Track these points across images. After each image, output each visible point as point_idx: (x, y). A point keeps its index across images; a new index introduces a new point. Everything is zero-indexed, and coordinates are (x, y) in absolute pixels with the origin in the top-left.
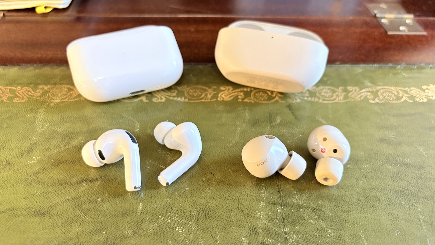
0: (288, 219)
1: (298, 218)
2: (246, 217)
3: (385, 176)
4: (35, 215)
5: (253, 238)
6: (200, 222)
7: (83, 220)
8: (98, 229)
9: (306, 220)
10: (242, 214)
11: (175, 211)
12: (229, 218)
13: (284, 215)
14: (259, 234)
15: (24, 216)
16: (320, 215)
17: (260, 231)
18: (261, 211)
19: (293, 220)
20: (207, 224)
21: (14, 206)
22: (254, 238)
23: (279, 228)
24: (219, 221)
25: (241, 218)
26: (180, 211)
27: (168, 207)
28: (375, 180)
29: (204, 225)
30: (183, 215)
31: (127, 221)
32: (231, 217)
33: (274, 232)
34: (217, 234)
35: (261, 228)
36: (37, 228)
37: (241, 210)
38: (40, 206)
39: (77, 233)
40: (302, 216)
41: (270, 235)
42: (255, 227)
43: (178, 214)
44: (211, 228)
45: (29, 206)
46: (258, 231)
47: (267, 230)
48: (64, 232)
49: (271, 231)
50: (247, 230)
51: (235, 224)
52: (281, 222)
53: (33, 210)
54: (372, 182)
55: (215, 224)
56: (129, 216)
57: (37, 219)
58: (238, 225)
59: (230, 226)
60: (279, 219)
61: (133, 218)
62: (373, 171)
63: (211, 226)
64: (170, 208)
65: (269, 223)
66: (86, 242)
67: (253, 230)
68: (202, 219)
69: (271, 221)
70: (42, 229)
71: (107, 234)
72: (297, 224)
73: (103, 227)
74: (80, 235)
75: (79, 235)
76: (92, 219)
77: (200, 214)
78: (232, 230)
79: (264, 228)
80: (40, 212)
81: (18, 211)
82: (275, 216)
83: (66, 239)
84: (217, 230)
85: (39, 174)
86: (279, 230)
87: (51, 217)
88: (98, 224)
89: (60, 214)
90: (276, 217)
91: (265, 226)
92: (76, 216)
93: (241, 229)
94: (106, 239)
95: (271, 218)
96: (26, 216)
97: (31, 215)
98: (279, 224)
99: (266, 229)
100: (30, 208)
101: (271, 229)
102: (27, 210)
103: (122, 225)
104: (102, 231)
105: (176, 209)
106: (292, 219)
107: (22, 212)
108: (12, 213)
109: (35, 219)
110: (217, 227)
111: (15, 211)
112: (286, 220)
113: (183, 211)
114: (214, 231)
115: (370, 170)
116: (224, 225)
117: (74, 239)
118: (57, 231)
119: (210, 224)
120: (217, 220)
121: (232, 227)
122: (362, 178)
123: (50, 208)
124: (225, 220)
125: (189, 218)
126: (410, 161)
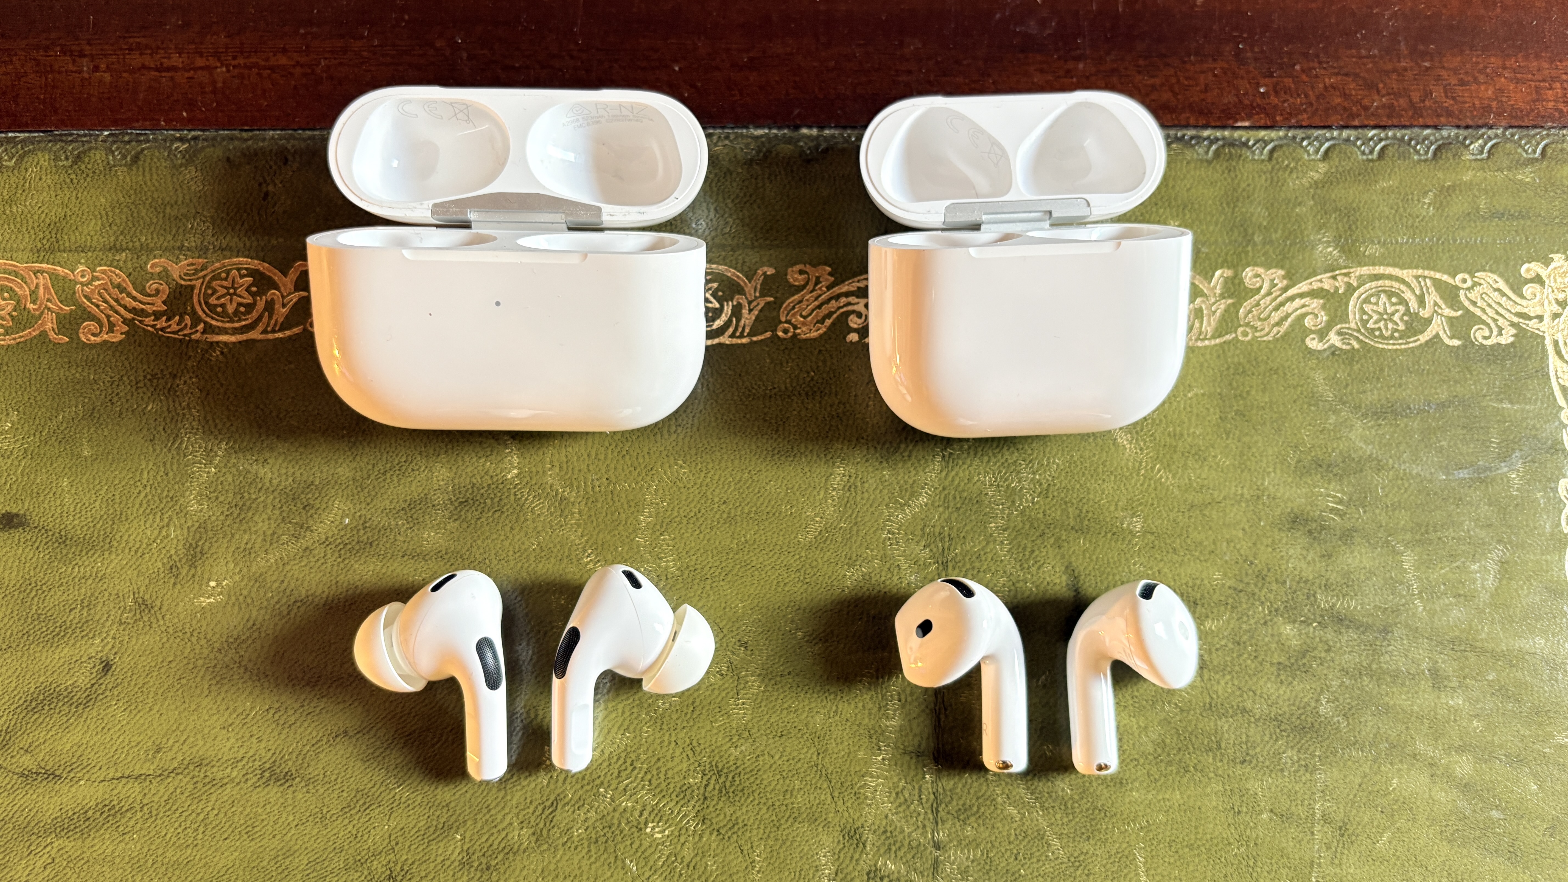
0: (950, 802)
1: (978, 799)
2: (836, 794)
3: (1261, 664)
4: (264, 780)
5: (848, 859)
6: (711, 809)
7: (397, 797)
8: (440, 826)
9: (999, 806)
10: (825, 785)
11: (643, 773)
12: (788, 796)
13: (941, 790)
14: (865, 846)
15: (238, 784)
16: (1040, 793)
17: (871, 836)
18: (878, 777)
19: (964, 804)
20: (728, 814)
21: (201, 753)
22: (852, 858)
23: (920, 831)
24: (761, 806)
25: (823, 797)
26: (655, 772)
27: (621, 761)
28: (1228, 677)
29: (722, 817)
30: (664, 785)
31: (514, 802)
32: (795, 793)
33: (906, 843)
34: (755, 844)
35: (873, 828)
36: (281, 821)
37: (824, 772)
38: (272, 752)
39: (387, 836)
40: (989, 793)
41: (894, 848)
42: (859, 824)
43: (650, 781)
44: (741, 825)
45: (242, 751)
46: (864, 838)
47: (889, 834)
48: (354, 832)
49: (900, 837)
50: (836, 834)
51: (804, 816)
52: (929, 811)
53: (257, 763)
54: (1218, 683)
55: (750, 814)
56: (519, 788)
57: (274, 792)
58: (813, 820)
59: (791, 820)
60: (924, 801)
61: (529, 794)
62: (1230, 645)
63: (740, 821)
64: (628, 764)
65: (897, 813)
66: (417, 863)
67: (852, 833)
68: (716, 798)
69: (901, 809)
70: (295, 823)
71: (467, 840)
72: (973, 819)
73: (452, 820)
74: (397, 844)
75: (393, 843)
76: (420, 797)
77: (712, 782)
78: (795, 833)
79: (882, 829)
80: (278, 771)
81: (215, 769)
82: (916, 792)
83: (363, 854)
84: (755, 832)
85: (244, 646)
86: (922, 834)
87: (311, 787)
88: (438, 813)
89: (333, 778)
90: (916, 797)
91: (884, 823)
92: (377, 786)
93: (820, 829)
94: (465, 854)
95: (902, 799)
96: (242, 784)
97: (255, 779)
98: (921, 818)
99: (885, 832)
100: (246, 760)
101: (900, 833)
102: (240, 765)
103: (503, 813)
104: (452, 831)
105: (645, 766)
106: (961, 802)
107: (228, 770)
108: (202, 775)
109: (268, 793)
110: (757, 822)
111: (208, 767)
112: (943, 806)
113: (663, 772)
114: (748, 834)
115: (1223, 643)
116: (774, 818)
117: (383, 854)
118: (334, 832)
119: (739, 813)
120: (756, 802)
121: (797, 825)
123: (300, 758)
124: (777, 804)
125: (682, 795)
126: (1355, 608)
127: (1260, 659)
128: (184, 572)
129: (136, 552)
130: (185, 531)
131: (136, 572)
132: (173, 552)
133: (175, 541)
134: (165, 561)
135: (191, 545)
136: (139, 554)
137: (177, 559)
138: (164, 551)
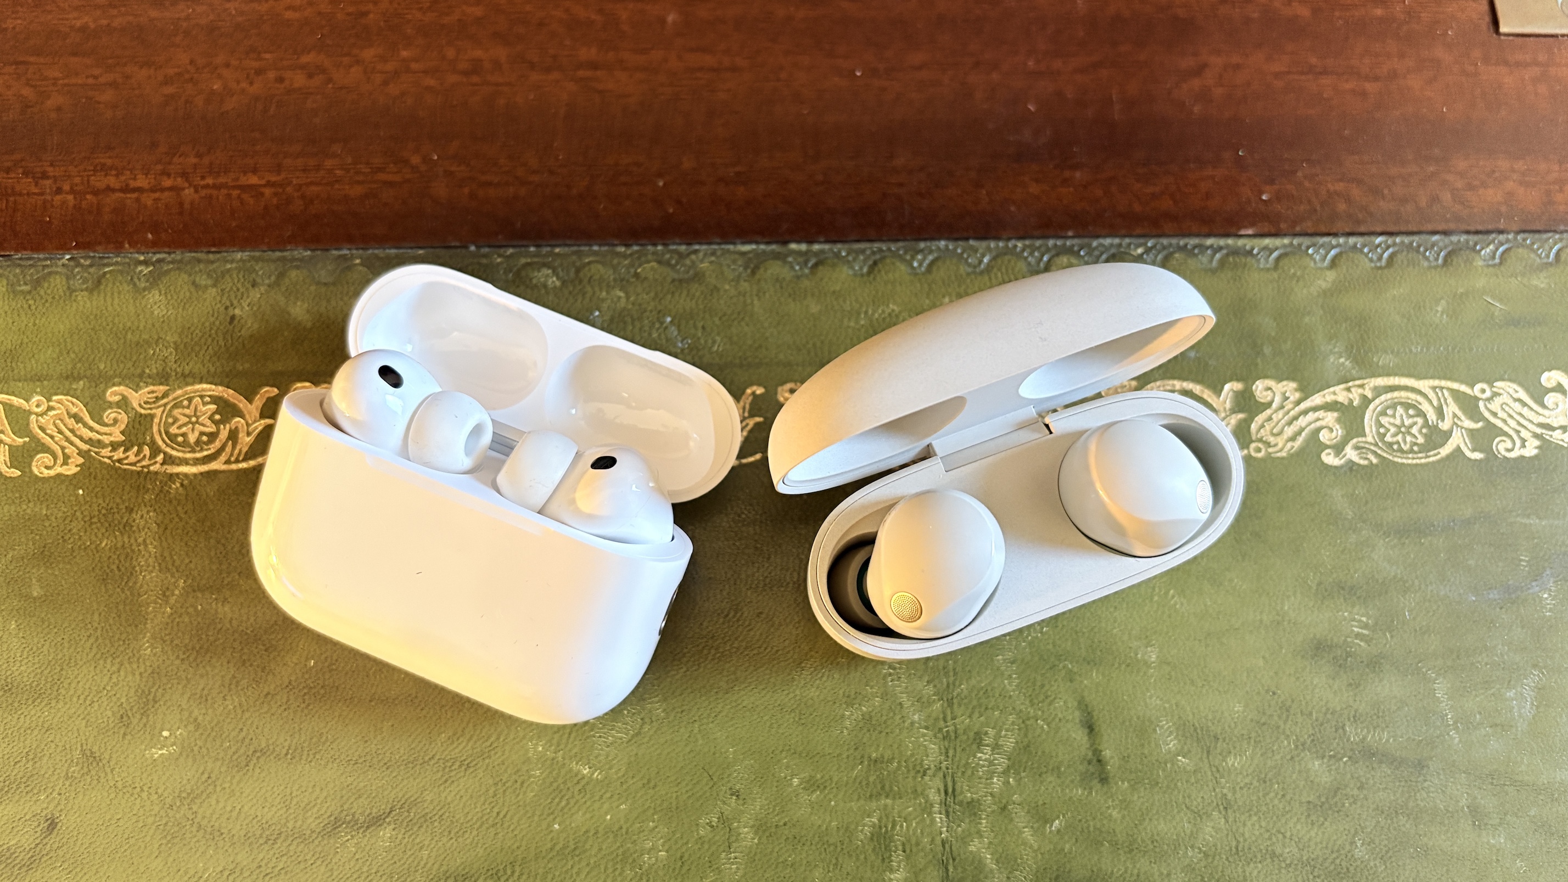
3: (1289, 803)
28: (1255, 818)
54: (1244, 825)
62: (1255, 783)
85: (198, 801)
115: (1247, 781)
122: (1213, 810)
126: (1388, 741)
127: (1288, 797)
128: (135, 721)
129: (85, 700)
130: (138, 677)
131: (84, 722)
132: (123, 700)
133: (126, 689)
134: (115, 709)
135: (143, 691)
136: (88, 702)
137: (128, 708)
138: (114, 699)
